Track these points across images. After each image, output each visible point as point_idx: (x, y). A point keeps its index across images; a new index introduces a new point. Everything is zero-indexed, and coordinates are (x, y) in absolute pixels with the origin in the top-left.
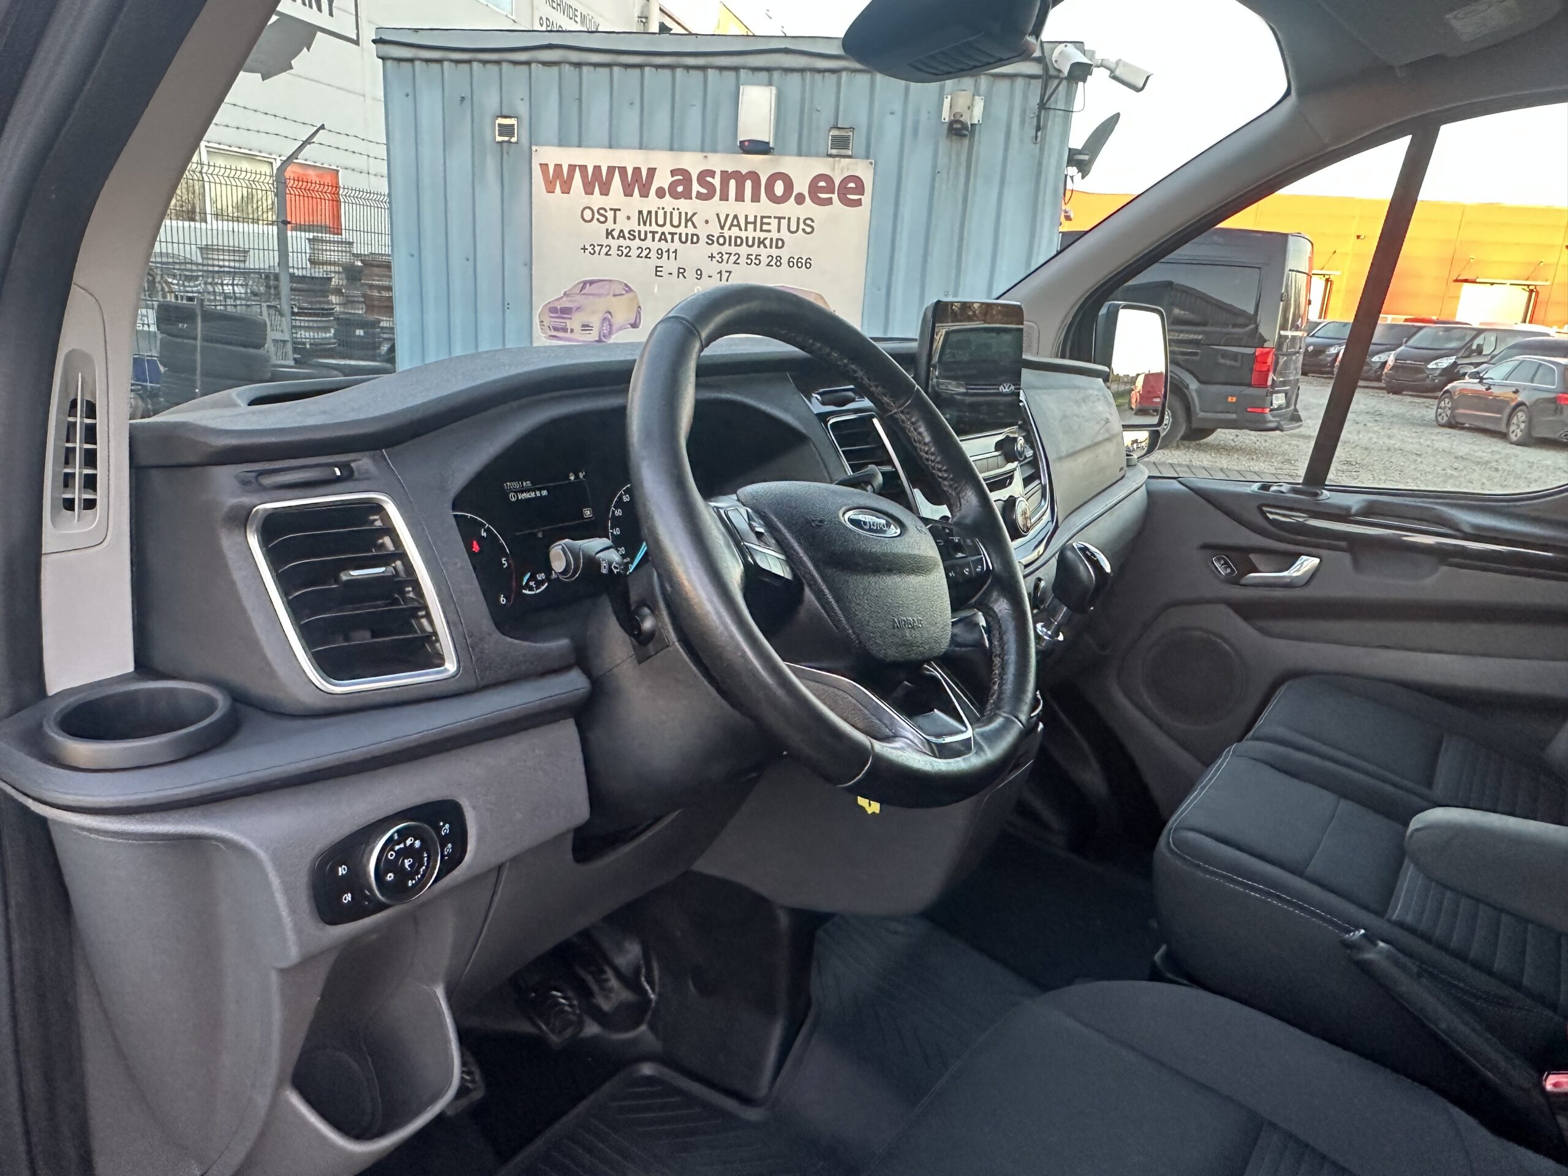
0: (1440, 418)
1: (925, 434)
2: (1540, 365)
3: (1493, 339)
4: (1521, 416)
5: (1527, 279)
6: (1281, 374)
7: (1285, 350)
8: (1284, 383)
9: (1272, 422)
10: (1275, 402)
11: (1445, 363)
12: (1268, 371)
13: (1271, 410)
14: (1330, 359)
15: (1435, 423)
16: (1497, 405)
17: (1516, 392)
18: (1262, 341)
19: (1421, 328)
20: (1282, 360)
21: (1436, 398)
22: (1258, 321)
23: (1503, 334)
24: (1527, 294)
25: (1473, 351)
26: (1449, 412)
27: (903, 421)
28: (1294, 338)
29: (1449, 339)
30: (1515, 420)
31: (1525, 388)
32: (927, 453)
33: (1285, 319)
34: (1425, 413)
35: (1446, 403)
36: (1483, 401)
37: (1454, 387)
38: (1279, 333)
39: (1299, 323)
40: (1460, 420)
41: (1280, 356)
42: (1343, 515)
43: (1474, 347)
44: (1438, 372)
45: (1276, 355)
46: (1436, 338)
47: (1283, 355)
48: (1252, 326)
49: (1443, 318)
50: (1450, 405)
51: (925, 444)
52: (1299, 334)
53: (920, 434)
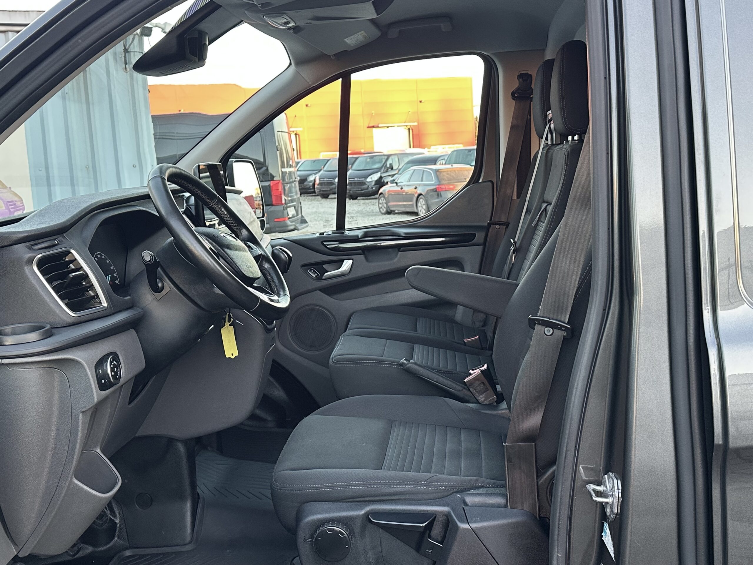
0: (381, 210)
1: (224, 211)
2: (424, 171)
3: (397, 159)
4: (422, 202)
5: (405, 122)
6: (288, 196)
7: (287, 180)
8: (292, 201)
9: (291, 225)
10: (289, 213)
11: (375, 177)
12: (281, 195)
13: (289, 218)
14: (311, 184)
15: (380, 213)
16: (408, 197)
17: (416, 188)
18: (272, 177)
19: (357, 158)
20: (287, 187)
21: (376, 198)
22: (267, 164)
23: (401, 155)
24: (407, 131)
25: (388, 169)
26: (385, 205)
27: (216, 208)
28: (290, 173)
29: (374, 163)
30: (419, 204)
31: (420, 185)
32: (226, 218)
33: (283, 162)
34: (373, 208)
35: (382, 200)
36: (401, 196)
37: (384, 191)
38: (281, 171)
39: (291, 163)
40: (392, 209)
41: (286, 185)
42: (356, 239)
43: (388, 166)
44: (373, 183)
45: (283, 184)
46: (367, 163)
47: (287, 183)
48: (264, 168)
49: (367, 150)
50: (385, 201)
51: (225, 215)
52: (292, 169)
53: (223, 211)
